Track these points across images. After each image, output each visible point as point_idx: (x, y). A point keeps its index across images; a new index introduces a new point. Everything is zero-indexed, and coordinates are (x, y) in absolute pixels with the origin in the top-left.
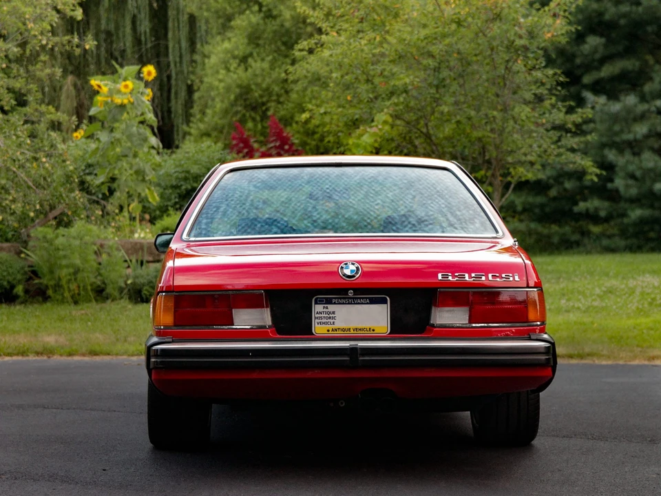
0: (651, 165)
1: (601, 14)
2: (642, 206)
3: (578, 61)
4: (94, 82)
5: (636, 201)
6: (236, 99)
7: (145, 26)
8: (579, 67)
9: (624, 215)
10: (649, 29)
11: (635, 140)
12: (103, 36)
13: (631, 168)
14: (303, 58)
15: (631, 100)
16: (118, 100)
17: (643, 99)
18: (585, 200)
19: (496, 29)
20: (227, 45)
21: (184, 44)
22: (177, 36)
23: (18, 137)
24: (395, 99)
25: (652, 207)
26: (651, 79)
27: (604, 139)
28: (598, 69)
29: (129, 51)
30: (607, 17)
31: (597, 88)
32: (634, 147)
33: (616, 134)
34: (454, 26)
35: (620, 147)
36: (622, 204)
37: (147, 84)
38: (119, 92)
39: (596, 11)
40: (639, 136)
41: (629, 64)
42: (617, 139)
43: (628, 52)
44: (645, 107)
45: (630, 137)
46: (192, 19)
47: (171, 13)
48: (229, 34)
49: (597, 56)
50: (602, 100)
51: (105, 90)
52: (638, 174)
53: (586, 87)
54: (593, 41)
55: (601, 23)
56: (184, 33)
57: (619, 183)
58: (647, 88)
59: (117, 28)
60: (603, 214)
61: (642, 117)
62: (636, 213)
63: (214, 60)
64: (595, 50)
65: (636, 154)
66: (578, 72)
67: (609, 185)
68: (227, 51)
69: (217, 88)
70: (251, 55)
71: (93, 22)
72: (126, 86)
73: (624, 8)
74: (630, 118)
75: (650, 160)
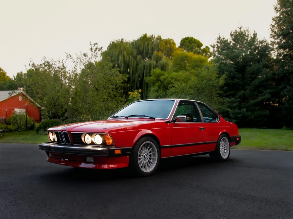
4: (129, 93)
7: (138, 85)
14: (170, 89)
15: (233, 99)
16: (134, 96)
19: (210, 82)
20: (154, 88)
21: (145, 88)
24: (190, 96)
26: (237, 95)
30: (228, 83)
34: (201, 82)
35: (231, 108)
37: (140, 93)
38: (134, 94)
40: (235, 106)
41: (232, 92)
42: (231, 106)
43: (232, 90)
44: (236, 100)
46: (147, 84)
47: (143, 83)
48: (155, 86)
51: (131, 94)
52: (235, 113)
54: (226, 88)
56: (146, 86)
58: (236, 97)
63: (151, 91)
65: (234, 109)
67: (229, 115)
68: (154, 89)
70: (158, 90)
72: (136, 93)
73: (232, 81)
74: (233, 102)
75: (237, 110)
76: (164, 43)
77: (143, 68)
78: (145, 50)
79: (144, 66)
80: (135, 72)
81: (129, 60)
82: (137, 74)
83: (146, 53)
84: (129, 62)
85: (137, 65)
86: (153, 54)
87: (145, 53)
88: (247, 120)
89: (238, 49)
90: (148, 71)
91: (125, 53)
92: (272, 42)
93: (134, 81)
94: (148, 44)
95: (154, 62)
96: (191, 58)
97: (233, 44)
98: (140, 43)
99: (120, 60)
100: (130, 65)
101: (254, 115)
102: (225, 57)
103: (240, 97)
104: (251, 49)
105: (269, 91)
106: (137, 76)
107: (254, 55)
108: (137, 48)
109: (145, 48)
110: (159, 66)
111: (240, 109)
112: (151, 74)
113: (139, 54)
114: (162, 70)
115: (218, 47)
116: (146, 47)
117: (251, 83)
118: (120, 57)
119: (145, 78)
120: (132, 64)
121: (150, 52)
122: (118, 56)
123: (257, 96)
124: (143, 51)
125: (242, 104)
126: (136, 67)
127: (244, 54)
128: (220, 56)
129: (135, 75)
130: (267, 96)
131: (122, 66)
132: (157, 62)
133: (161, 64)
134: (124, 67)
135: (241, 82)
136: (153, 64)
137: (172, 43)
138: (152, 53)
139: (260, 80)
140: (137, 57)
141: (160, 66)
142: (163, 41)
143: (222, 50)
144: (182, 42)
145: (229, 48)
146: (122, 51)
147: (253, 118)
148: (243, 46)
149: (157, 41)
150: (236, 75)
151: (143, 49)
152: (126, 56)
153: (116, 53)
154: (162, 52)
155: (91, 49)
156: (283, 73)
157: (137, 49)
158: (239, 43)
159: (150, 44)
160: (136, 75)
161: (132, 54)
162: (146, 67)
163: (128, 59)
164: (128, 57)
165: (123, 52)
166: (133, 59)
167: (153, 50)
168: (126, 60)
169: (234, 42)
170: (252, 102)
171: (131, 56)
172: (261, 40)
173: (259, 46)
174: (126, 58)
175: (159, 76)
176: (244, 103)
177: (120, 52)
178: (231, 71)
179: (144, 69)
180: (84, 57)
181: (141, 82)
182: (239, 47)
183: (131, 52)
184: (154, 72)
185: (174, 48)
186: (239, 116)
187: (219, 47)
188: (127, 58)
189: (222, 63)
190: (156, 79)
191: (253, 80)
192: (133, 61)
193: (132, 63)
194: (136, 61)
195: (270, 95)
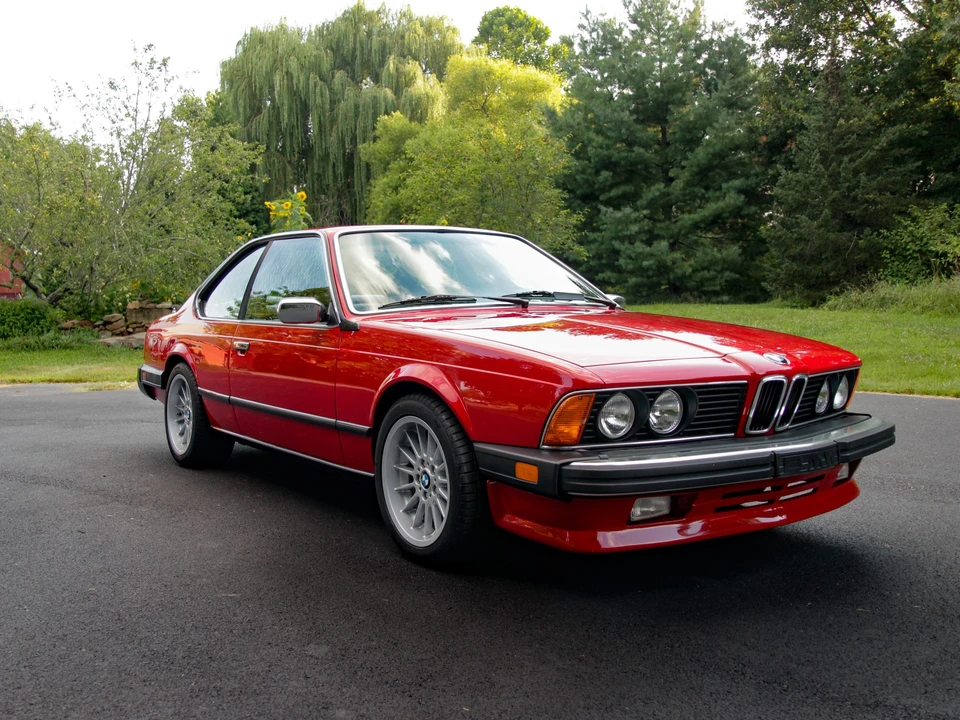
0: (640, 250)
1: (610, 158)
2: (637, 276)
3: (596, 186)
4: (267, 203)
5: (632, 273)
6: (391, 213)
7: (341, 170)
8: (597, 190)
9: (626, 281)
10: (639, 167)
11: (631, 235)
12: (316, 176)
13: (628, 252)
15: (628, 210)
16: (282, 214)
17: (636, 209)
18: (603, 272)
20: (385, 180)
21: (363, 179)
22: (359, 176)
23: (211, 239)
25: (642, 276)
26: (641, 197)
27: (613, 235)
28: (609, 191)
29: (331, 185)
30: (613, 159)
31: (607, 203)
32: (631, 239)
33: (620, 231)
35: (622, 239)
36: (625, 274)
37: (302, 204)
38: (283, 209)
39: (606, 155)
40: (633, 233)
41: (628, 188)
42: (620, 234)
43: (628, 181)
44: (637, 214)
45: (628, 233)
46: (368, 165)
47: (356, 161)
48: (387, 173)
49: (608, 183)
50: (611, 209)
51: (275, 208)
52: (633, 255)
53: (602, 203)
54: (605, 174)
55: (611, 163)
56: (364, 172)
57: (622, 261)
58: (638, 203)
59: (324, 172)
60: (613, 281)
61: (636, 221)
62: (633, 280)
63: (377, 189)
64: (606, 180)
65: (632, 243)
66: (597, 193)
68: (385, 184)
69: (379, 206)
70: (400, 186)
71: (310, 168)
73: (624, 154)
74: (627, 221)
75: (639, 247)
76: (421, 31)
77: (351, 114)
78: (358, 53)
79: (357, 107)
80: (328, 128)
81: (308, 84)
82: (334, 134)
83: (363, 64)
84: (307, 93)
85: (334, 102)
86: (386, 67)
87: (358, 61)
88: (672, 276)
89: (648, 50)
90: (370, 121)
91: (294, 64)
92: (752, 27)
93: (325, 157)
94: (369, 34)
95: (389, 93)
96: (502, 80)
97: (633, 32)
98: (343, 28)
99: (277, 88)
100: (311, 103)
101: (692, 262)
102: (606, 75)
103: (651, 204)
104: (685, 48)
105: (737, 183)
106: (333, 139)
107: (696, 67)
108: (334, 46)
109: (358, 45)
110: (404, 105)
111: (649, 243)
112: (377, 133)
113: (339, 68)
114: (411, 119)
115: (584, 44)
116: (361, 43)
117: (687, 159)
118: (277, 79)
119: (360, 146)
120: (319, 101)
121: (375, 59)
122: (270, 74)
123: (705, 200)
124: (354, 58)
125: (659, 225)
126: (332, 110)
127: (664, 65)
128: (589, 71)
129: (328, 137)
130: (733, 199)
131: (286, 107)
132: (397, 91)
133: (411, 101)
134: (290, 109)
135: (653, 156)
136: (385, 99)
137: (448, 28)
138: (383, 63)
139: (711, 150)
140: (333, 77)
141: (408, 107)
142: (418, 25)
143: (597, 51)
144: (487, 23)
145: (617, 47)
146: (282, 58)
147: (690, 270)
148: (663, 40)
149: (399, 22)
150: (639, 135)
151: (355, 49)
152: (295, 75)
153: (264, 65)
154: (415, 58)
155: (135, 63)
156: (777, 127)
157: (332, 49)
158: (649, 31)
159: (375, 31)
160: (331, 135)
161: (316, 67)
162: (361, 109)
163: (301, 85)
164: (302, 78)
165: (287, 61)
166: (320, 83)
167: (384, 52)
168: (297, 87)
169: (635, 27)
170: (687, 219)
171: (312, 75)
172: (718, 21)
173: (712, 41)
174: (295, 81)
175: (401, 137)
176: (663, 225)
177: (276, 63)
178: (622, 122)
179: (357, 114)
180: (112, 93)
181: (349, 160)
182: (652, 44)
183: (312, 59)
184: (385, 127)
185: (453, 45)
186: (645, 263)
187: (586, 42)
188: (300, 80)
189: (592, 96)
190: (391, 147)
191: (692, 150)
192: (321, 90)
193: (319, 97)
194: (331, 90)
195: (742, 197)
